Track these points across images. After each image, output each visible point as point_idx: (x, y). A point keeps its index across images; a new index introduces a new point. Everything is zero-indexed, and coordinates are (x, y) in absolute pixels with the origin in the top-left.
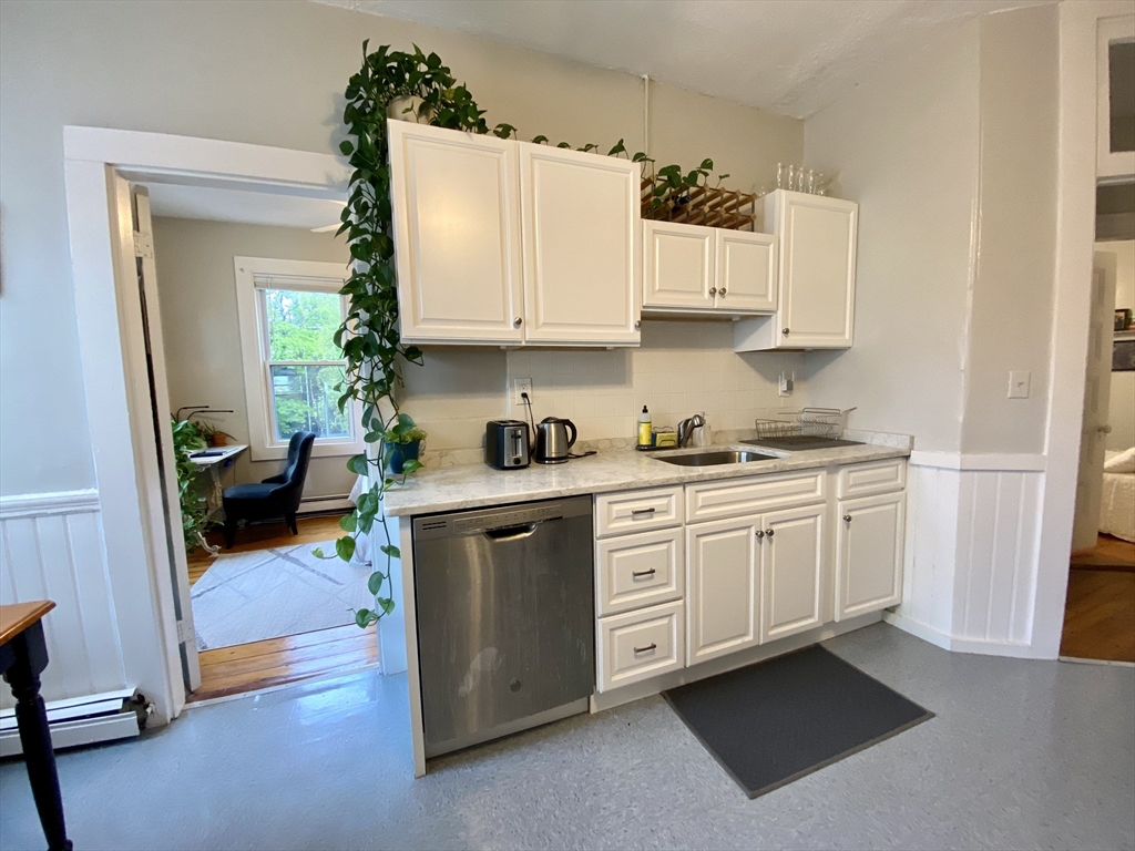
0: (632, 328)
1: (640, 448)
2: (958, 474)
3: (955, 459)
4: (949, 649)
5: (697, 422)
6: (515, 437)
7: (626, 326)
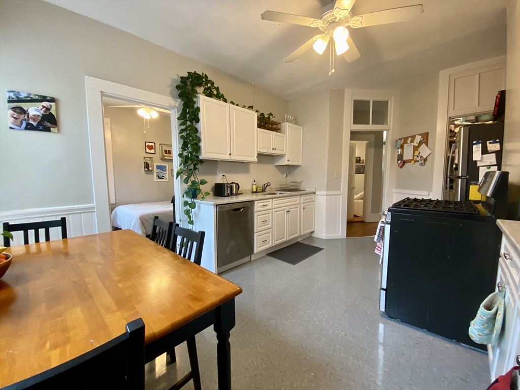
0: (255, 158)
1: (253, 192)
2: (325, 196)
3: (325, 193)
4: (325, 238)
5: (269, 184)
6: (228, 187)
7: (254, 157)
